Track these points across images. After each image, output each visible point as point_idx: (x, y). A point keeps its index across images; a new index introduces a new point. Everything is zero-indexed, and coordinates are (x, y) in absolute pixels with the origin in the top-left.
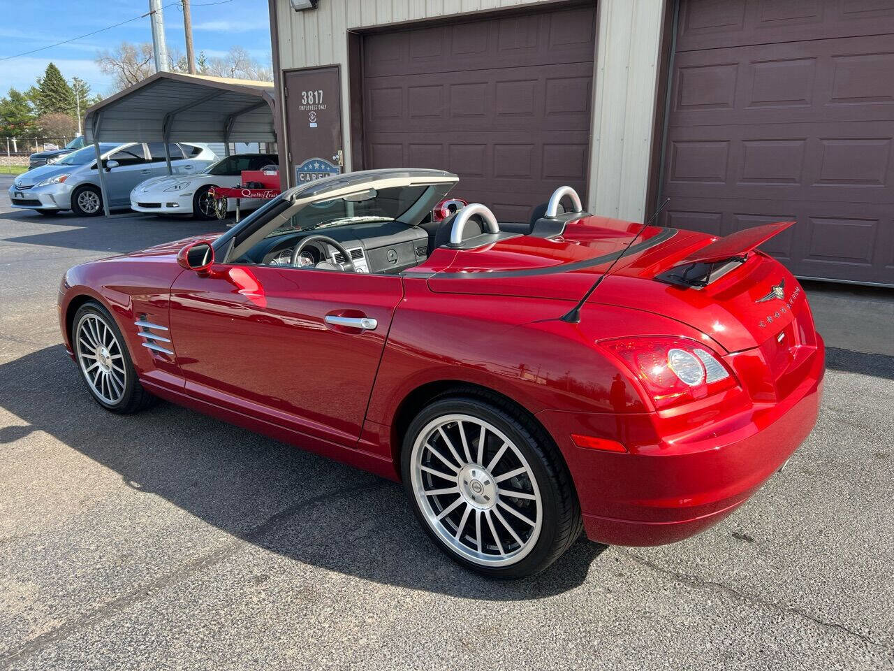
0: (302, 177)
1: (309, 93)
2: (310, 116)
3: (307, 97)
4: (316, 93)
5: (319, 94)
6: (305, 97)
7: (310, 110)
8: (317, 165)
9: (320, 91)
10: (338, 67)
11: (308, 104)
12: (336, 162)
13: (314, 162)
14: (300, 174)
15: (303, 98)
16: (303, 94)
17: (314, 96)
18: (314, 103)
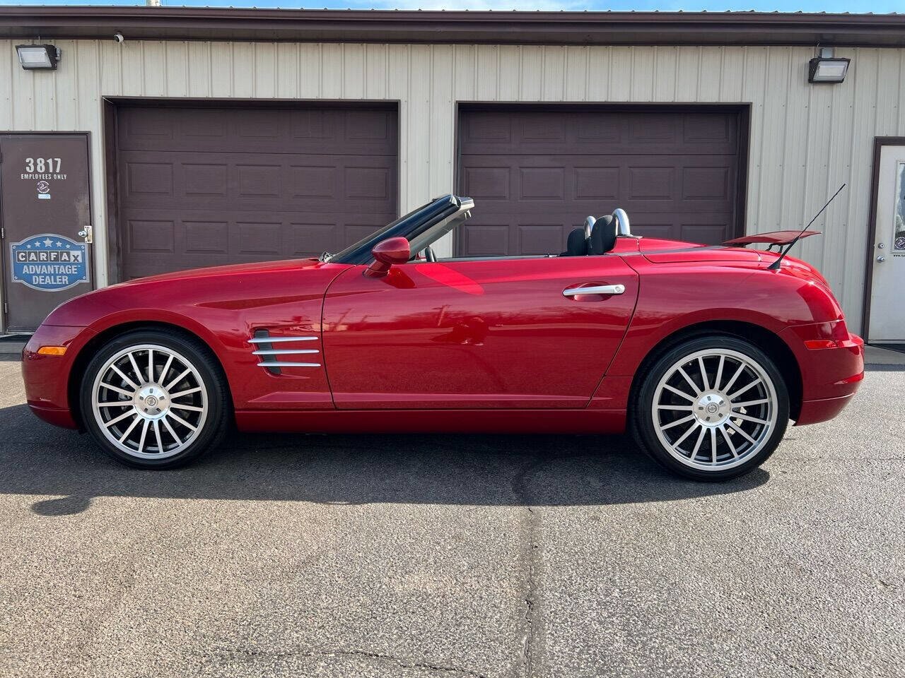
0: (22, 257)
1: (38, 160)
2: (38, 187)
3: (36, 165)
4: (50, 161)
5: (55, 164)
6: (31, 165)
7: (39, 180)
8: (48, 243)
9: (59, 160)
10: (87, 135)
11: (36, 172)
12: (82, 239)
13: (45, 238)
14: (19, 253)
15: (27, 165)
16: (27, 160)
17: (47, 165)
18: (47, 171)
